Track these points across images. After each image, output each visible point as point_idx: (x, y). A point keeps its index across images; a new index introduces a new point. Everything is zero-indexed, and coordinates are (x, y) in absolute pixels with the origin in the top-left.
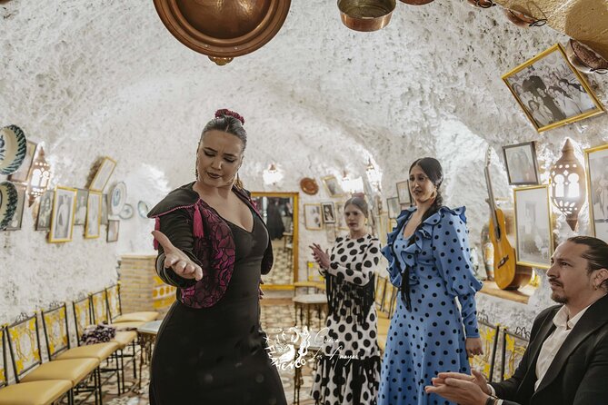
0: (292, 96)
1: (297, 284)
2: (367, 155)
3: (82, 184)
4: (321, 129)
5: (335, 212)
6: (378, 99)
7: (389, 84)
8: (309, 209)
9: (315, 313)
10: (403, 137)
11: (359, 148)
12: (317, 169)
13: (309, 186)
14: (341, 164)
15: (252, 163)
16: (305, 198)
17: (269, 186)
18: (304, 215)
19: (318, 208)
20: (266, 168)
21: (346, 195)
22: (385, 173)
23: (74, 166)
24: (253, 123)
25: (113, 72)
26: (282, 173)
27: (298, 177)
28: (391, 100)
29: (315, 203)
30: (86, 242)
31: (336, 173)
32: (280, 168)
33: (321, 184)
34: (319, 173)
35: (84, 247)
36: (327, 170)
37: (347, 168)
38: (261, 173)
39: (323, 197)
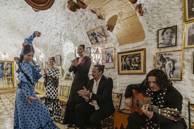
18: (16, 68)
20: (2, 53)
22: (45, 56)
28: (52, 36)
32: (7, 54)
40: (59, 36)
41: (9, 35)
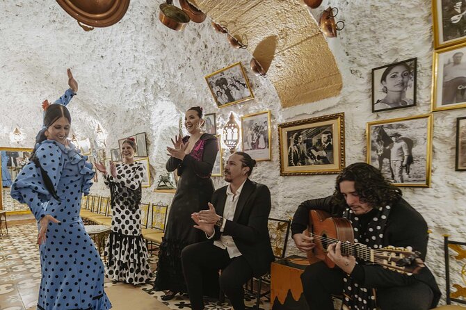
0: (47, 78)
2: (96, 123)
6: (115, 86)
7: (126, 76)
10: (127, 111)
17: (14, 144)
20: (11, 131)
22: (110, 135)
26: (24, 135)
32: (23, 131)
37: (76, 133)
40: (143, 89)
41: (26, 88)
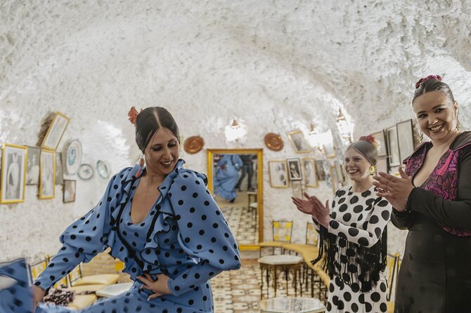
0: (254, 41)
1: (262, 244)
2: (337, 105)
3: (33, 142)
4: (286, 79)
5: (302, 168)
6: (351, 38)
7: (365, 19)
8: (274, 166)
9: (282, 274)
10: (380, 81)
11: (329, 97)
12: (281, 123)
13: (274, 142)
14: (307, 116)
15: (213, 118)
16: (269, 155)
17: (231, 142)
18: (269, 172)
19: (283, 165)
20: (228, 124)
21: (313, 150)
22: (357, 124)
23: (23, 122)
24: (213, 75)
25: (58, 16)
26: (244, 128)
27: (262, 132)
28: (367, 38)
29: (281, 160)
30: (41, 203)
31: (302, 126)
32: (243, 123)
33: (286, 139)
34: (284, 127)
35: (39, 208)
36: (293, 124)
37: (315, 121)
38: (222, 129)
39: (288, 153)
40: (399, 36)
41: (235, 60)
